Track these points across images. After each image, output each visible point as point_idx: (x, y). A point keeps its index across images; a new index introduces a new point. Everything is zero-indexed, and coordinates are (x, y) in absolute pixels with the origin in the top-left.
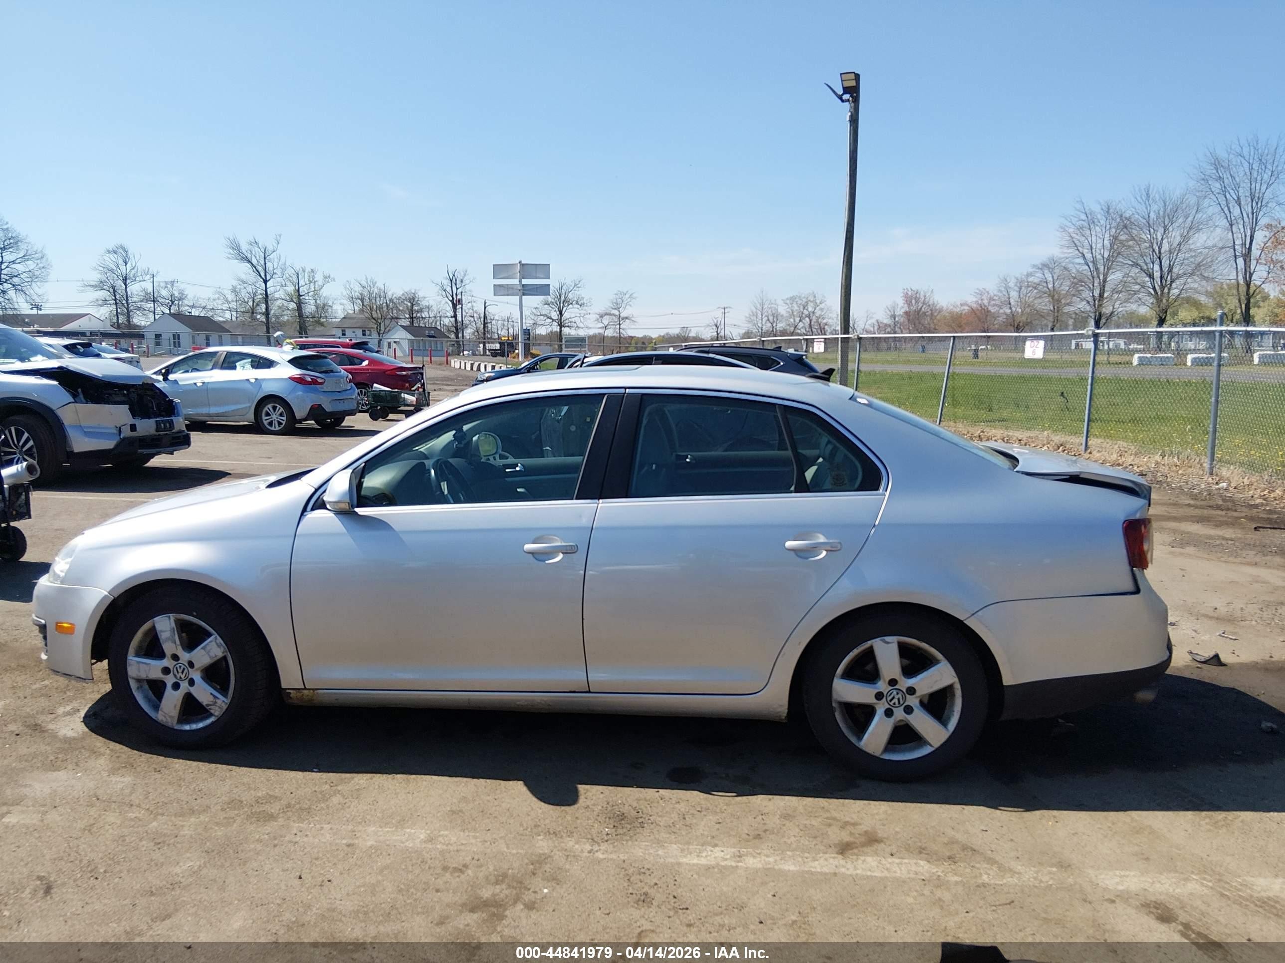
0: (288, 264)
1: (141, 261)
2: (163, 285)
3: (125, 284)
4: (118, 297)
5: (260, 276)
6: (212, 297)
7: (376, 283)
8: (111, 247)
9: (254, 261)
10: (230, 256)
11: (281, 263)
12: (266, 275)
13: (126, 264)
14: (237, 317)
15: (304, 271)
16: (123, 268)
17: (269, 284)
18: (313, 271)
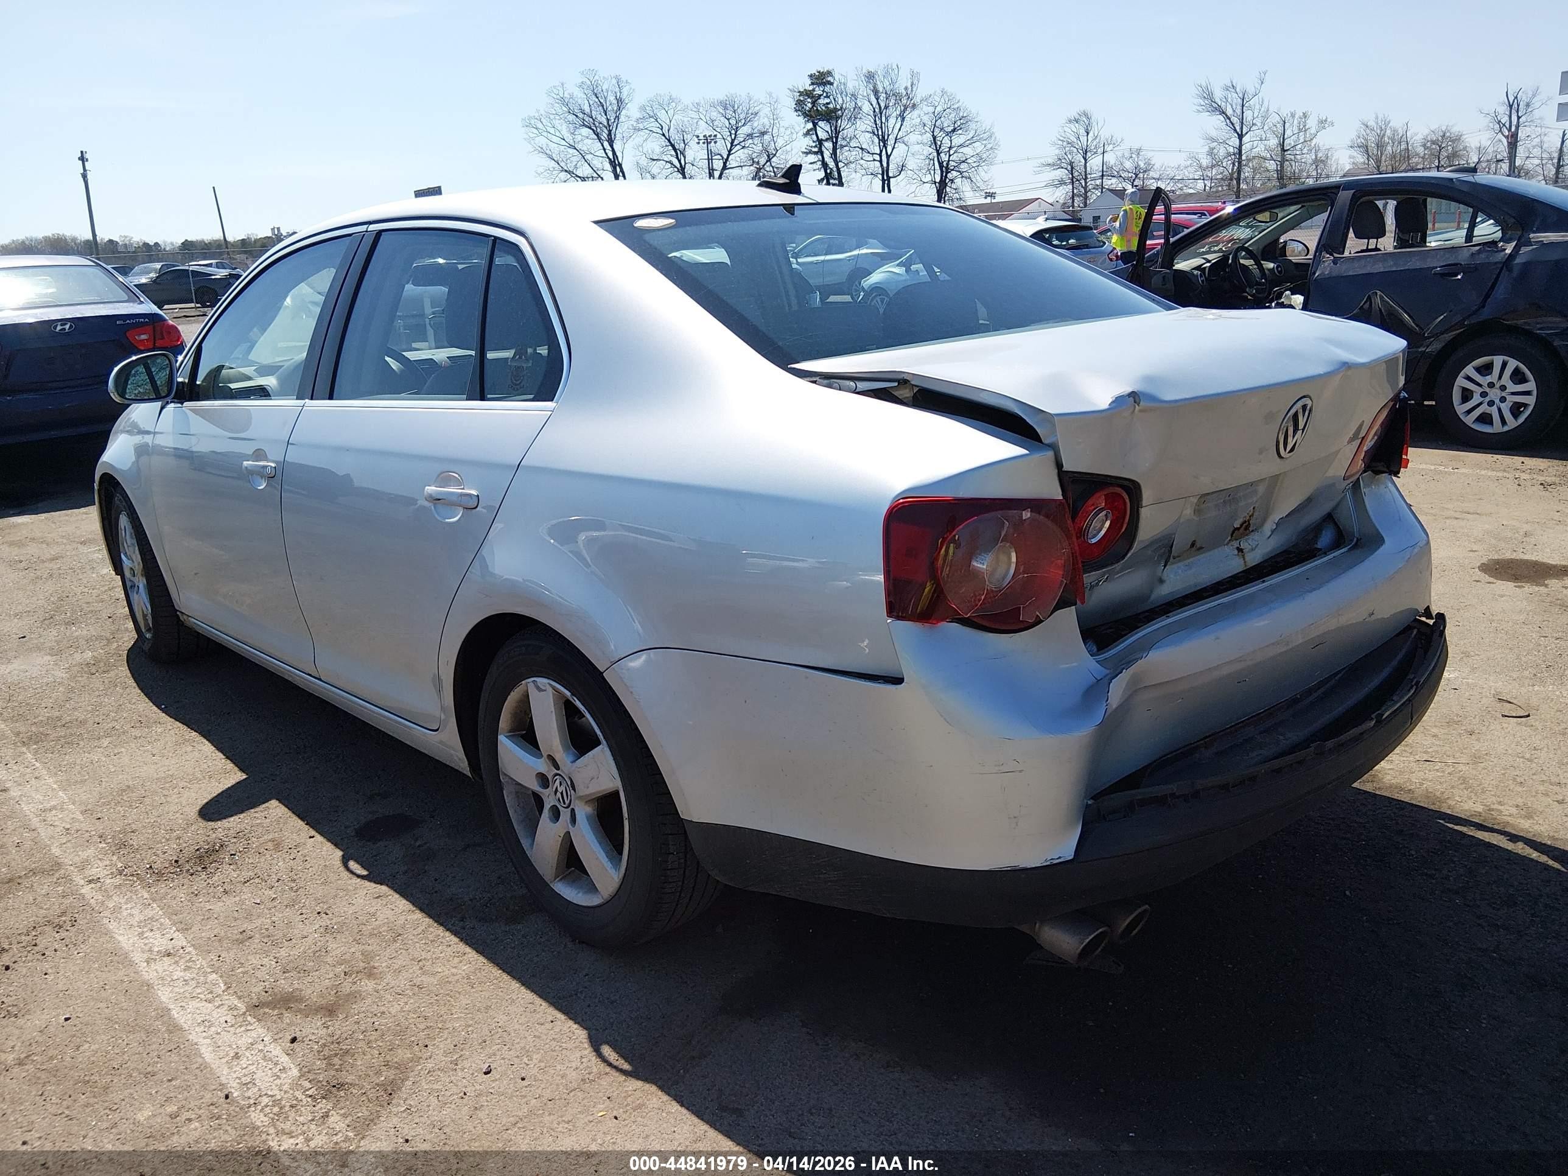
0: (1271, 109)
1: (1104, 130)
2: (1127, 155)
3: (1085, 160)
4: (1076, 174)
5: (1235, 130)
6: (1183, 164)
7: (1389, 122)
8: (1073, 114)
9: (1229, 112)
10: (1200, 108)
11: (1263, 109)
12: (1242, 129)
13: (1088, 133)
14: (1211, 188)
15: (1293, 115)
16: (1083, 139)
17: (1245, 139)
18: (1305, 115)
